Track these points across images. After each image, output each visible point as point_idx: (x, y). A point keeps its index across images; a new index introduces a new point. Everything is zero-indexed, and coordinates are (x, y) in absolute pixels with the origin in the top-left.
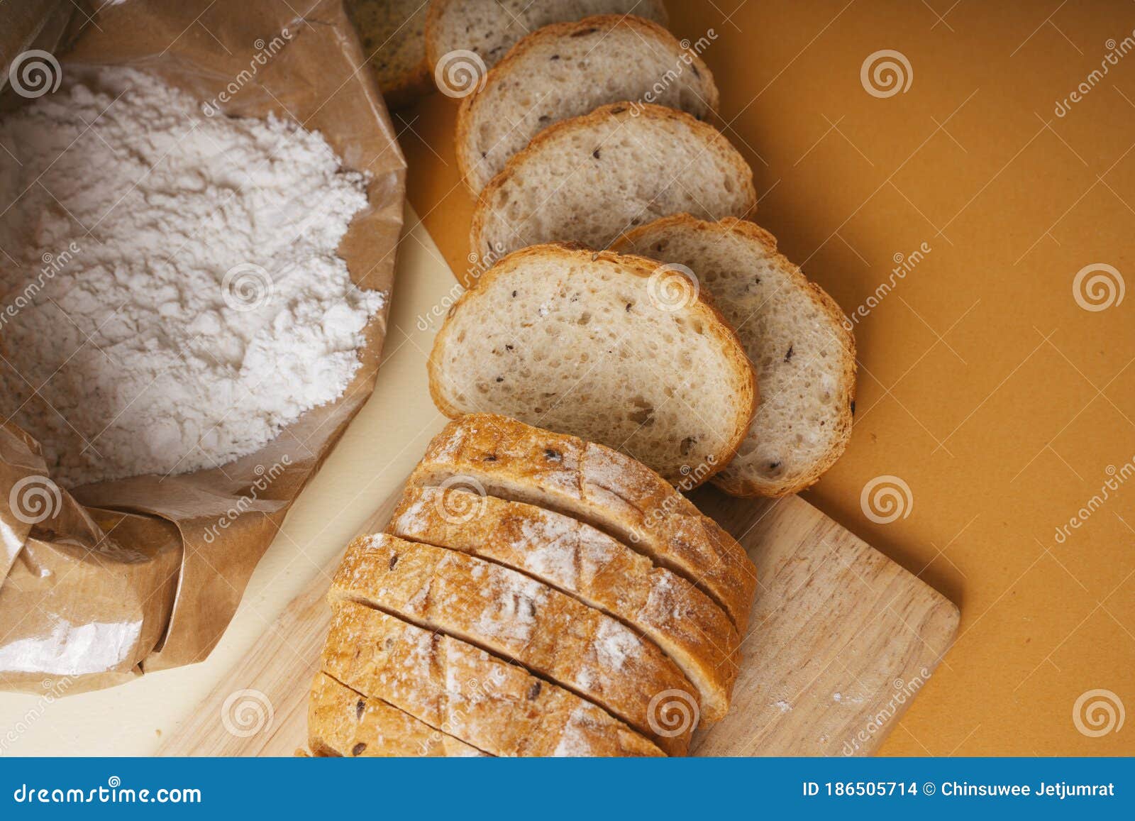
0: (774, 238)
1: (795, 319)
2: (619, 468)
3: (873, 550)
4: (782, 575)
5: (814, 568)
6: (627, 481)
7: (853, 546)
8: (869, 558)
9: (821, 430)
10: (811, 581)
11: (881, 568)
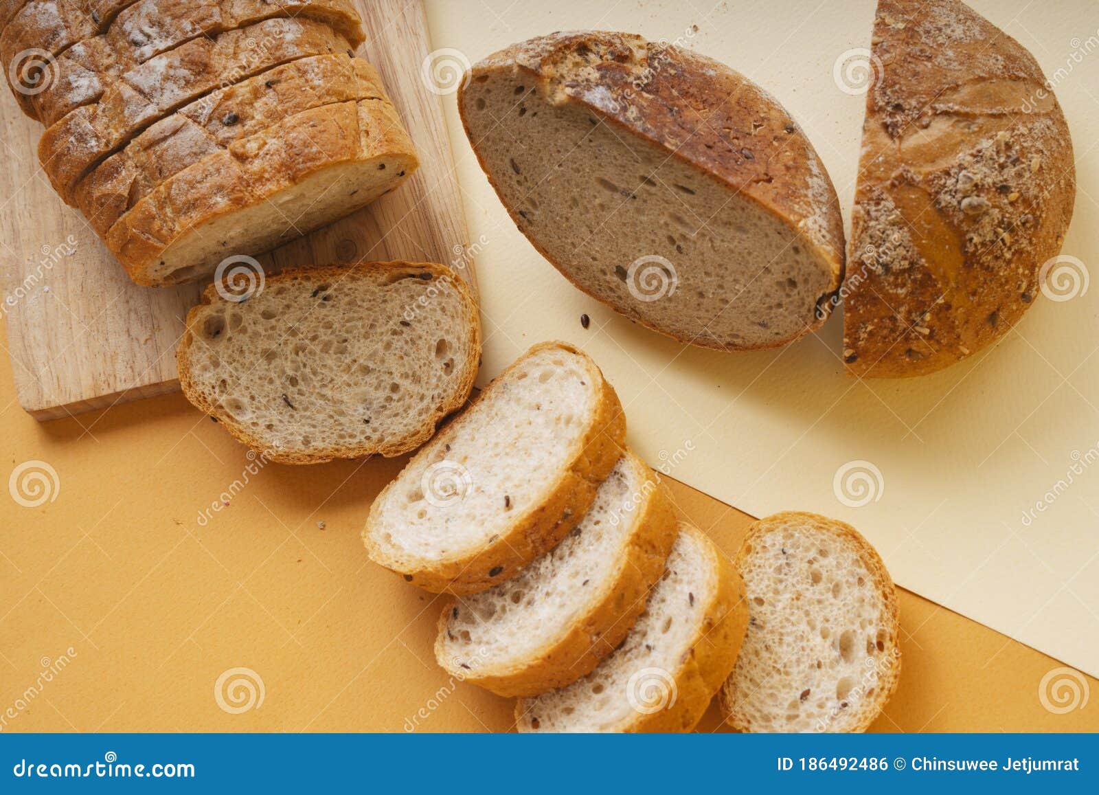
0: (388, 456)
1: (314, 426)
2: (183, 154)
3: (111, 391)
4: (150, 319)
5: (135, 343)
6: (170, 152)
7: (125, 381)
8: (109, 384)
9: (210, 383)
10: (129, 335)
11: (95, 387)
